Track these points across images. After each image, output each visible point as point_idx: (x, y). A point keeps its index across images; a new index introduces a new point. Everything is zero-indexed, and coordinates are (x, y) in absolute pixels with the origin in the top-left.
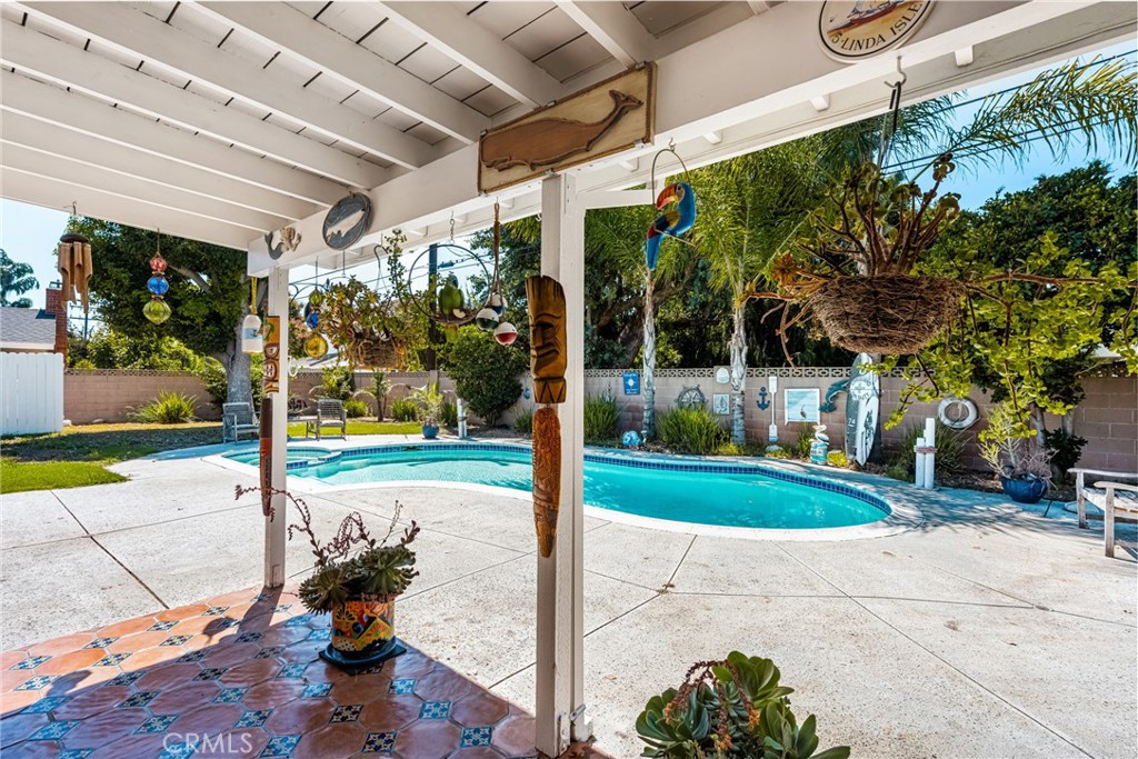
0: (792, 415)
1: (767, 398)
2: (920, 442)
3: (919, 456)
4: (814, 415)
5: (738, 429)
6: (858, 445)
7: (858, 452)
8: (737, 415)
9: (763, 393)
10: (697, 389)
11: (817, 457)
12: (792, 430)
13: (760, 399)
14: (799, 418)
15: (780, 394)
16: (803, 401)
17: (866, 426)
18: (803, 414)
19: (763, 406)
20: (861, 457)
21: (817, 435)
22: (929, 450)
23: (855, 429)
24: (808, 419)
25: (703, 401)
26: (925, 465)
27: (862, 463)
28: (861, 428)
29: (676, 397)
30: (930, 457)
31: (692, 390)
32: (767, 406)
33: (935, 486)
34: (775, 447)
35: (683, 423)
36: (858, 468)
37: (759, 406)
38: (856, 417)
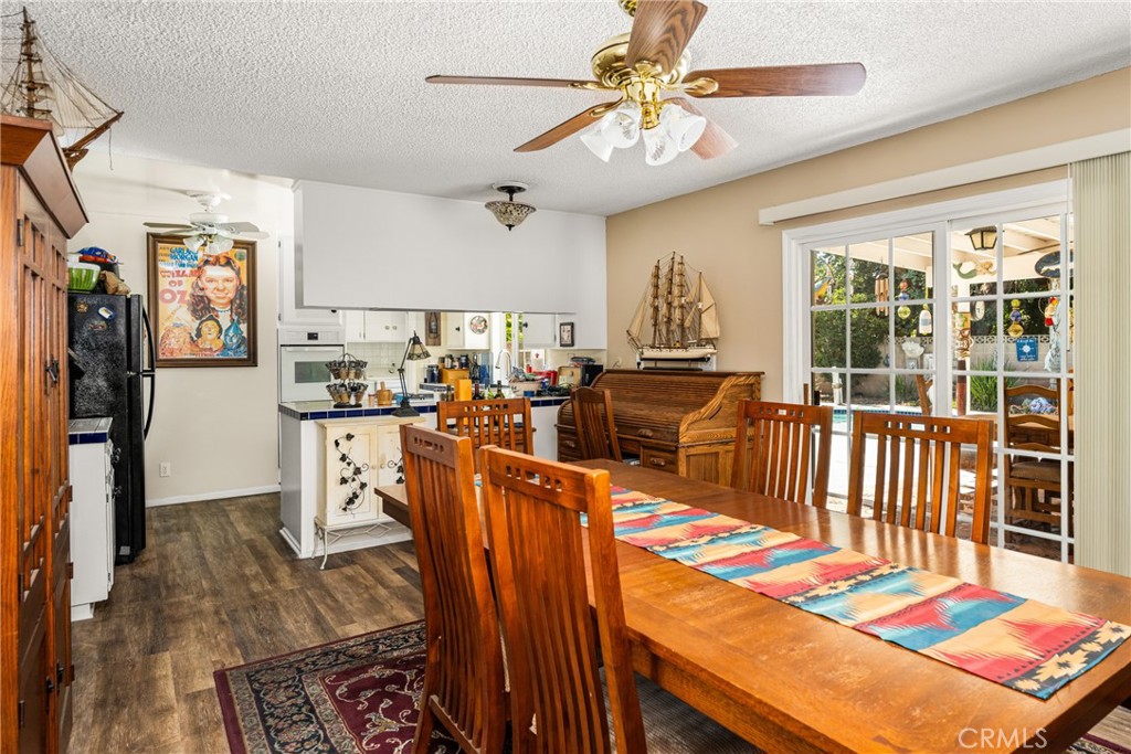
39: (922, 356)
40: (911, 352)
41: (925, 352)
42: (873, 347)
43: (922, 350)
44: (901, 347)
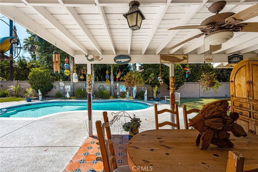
0: (121, 90)
1: (117, 87)
2: (145, 94)
3: (145, 96)
4: (125, 90)
5: (113, 93)
6: (134, 95)
7: (134, 96)
8: (112, 91)
9: (116, 86)
10: (103, 86)
11: (127, 98)
12: (121, 93)
13: (115, 87)
14: (122, 91)
15: (119, 86)
16: (123, 88)
17: (135, 92)
18: (123, 90)
19: (116, 89)
20: (134, 97)
21: (127, 94)
22: (146, 95)
23: (133, 92)
24: (124, 91)
25: (104, 88)
26: (146, 97)
27: (134, 98)
28: (134, 92)
29: (98, 87)
30: (146, 96)
31: (102, 86)
32: (117, 89)
33: (147, 100)
34: (119, 96)
35: (103, 93)
36: (134, 99)
37: (115, 89)
38: (133, 90)
39: (64, 86)
40: (61, 85)
41: (65, 85)
42: (51, 83)
43: (64, 84)
44: (59, 84)
